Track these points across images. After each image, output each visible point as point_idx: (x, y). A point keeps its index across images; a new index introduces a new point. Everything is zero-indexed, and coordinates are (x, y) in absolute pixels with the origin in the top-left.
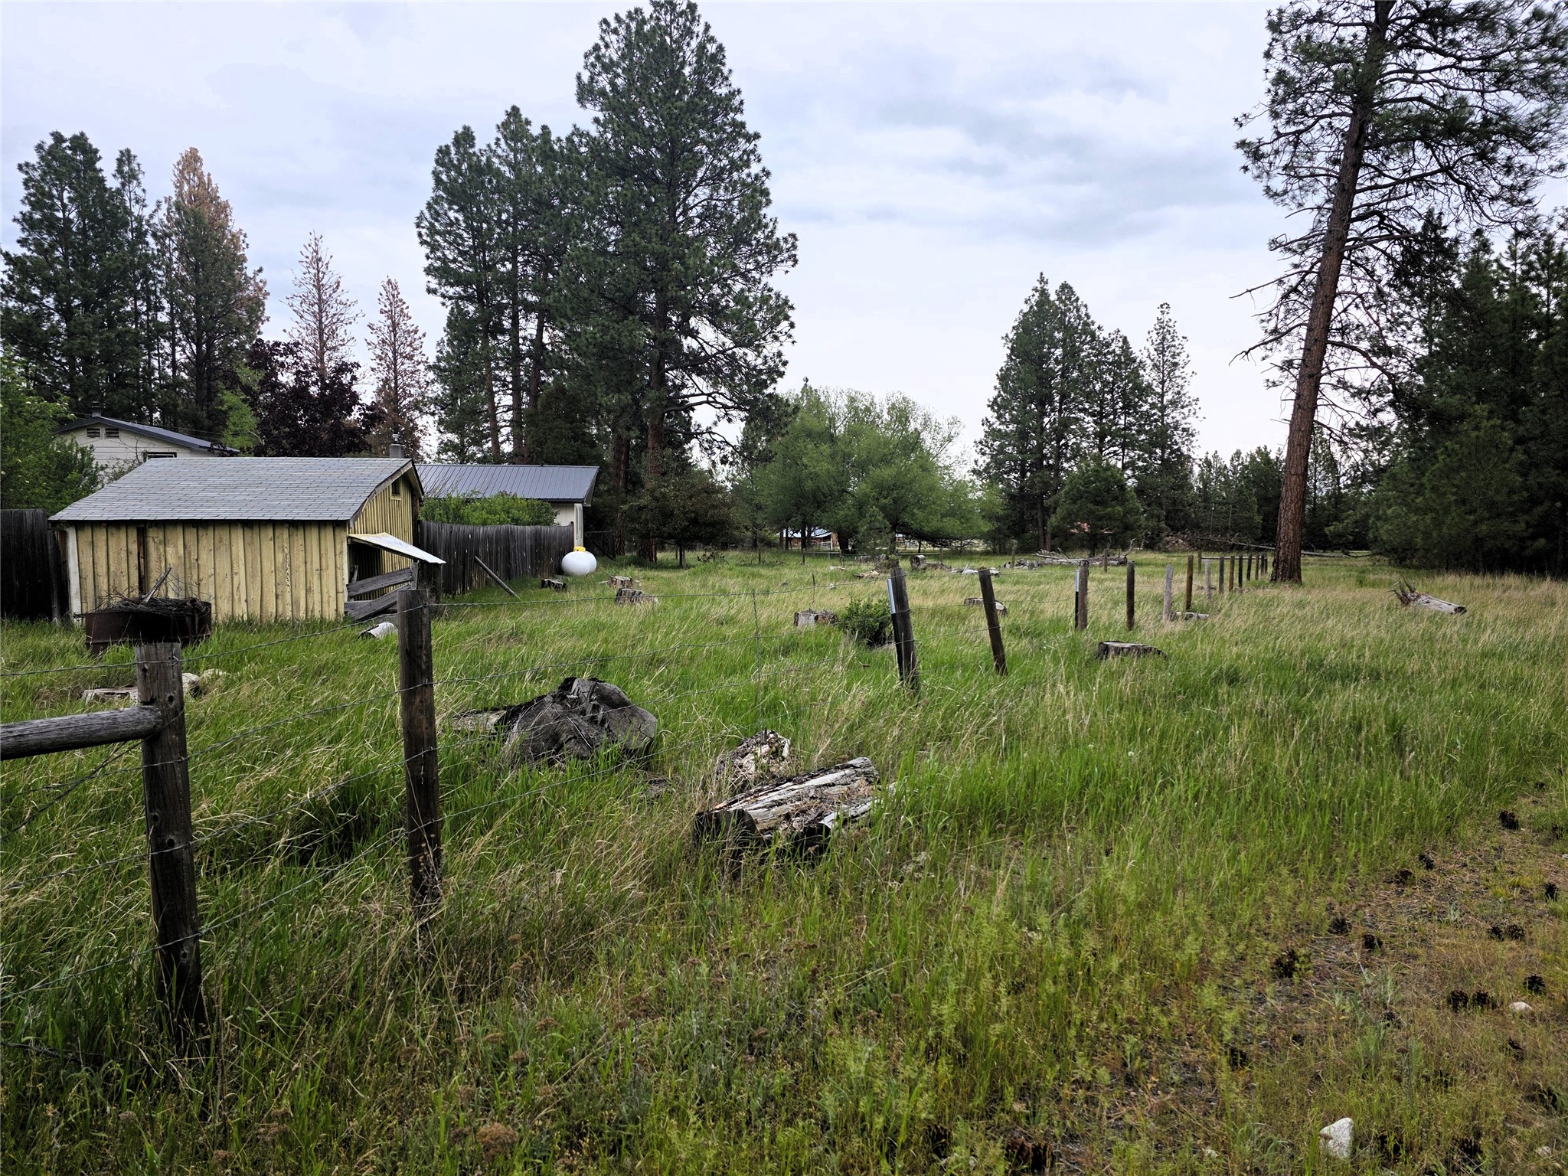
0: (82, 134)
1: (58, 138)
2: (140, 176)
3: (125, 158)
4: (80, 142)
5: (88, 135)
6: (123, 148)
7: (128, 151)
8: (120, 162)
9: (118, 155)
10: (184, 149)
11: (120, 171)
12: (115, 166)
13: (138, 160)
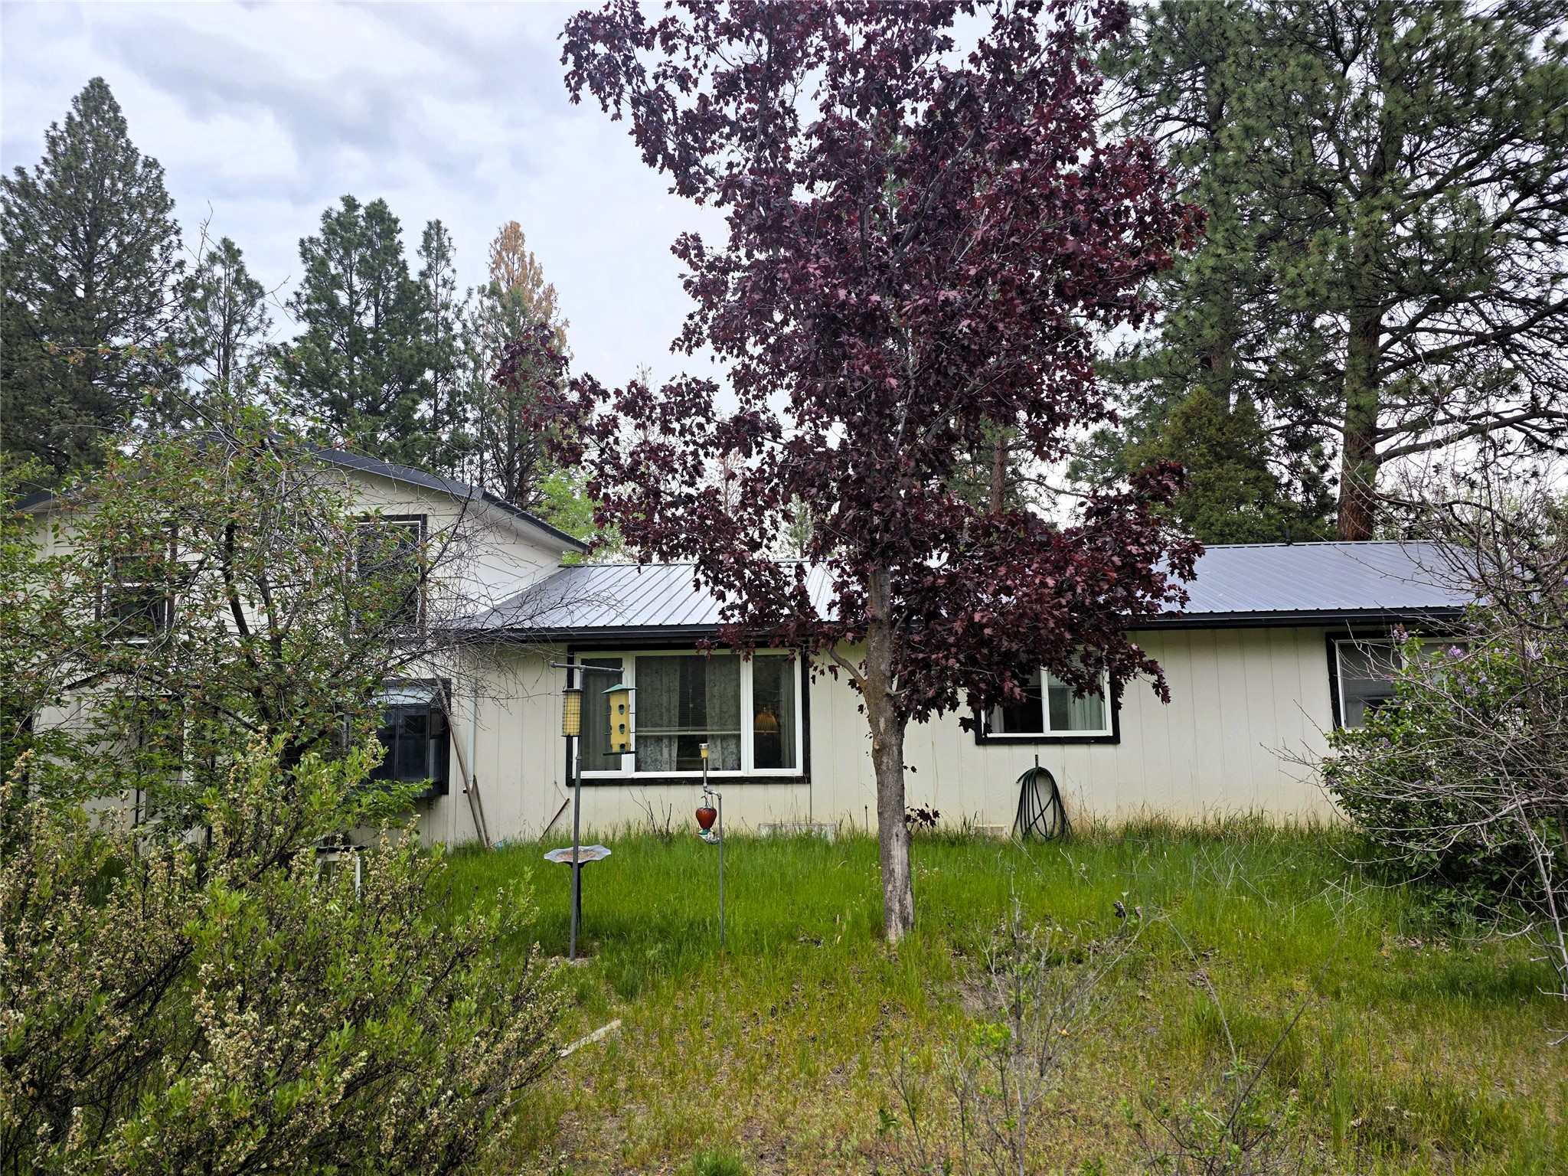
0: (381, 202)
1: (350, 204)
2: (450, 254)
3: (434, 232)
4: (378, 213)
5: (387, 202)
6: (433, 220)
7: (438, 222)
8: (427, 236)
9: (425, 227)
10: (505, 221)
11: (426, 247)
12: (420, 241)
13: (449, 234)
